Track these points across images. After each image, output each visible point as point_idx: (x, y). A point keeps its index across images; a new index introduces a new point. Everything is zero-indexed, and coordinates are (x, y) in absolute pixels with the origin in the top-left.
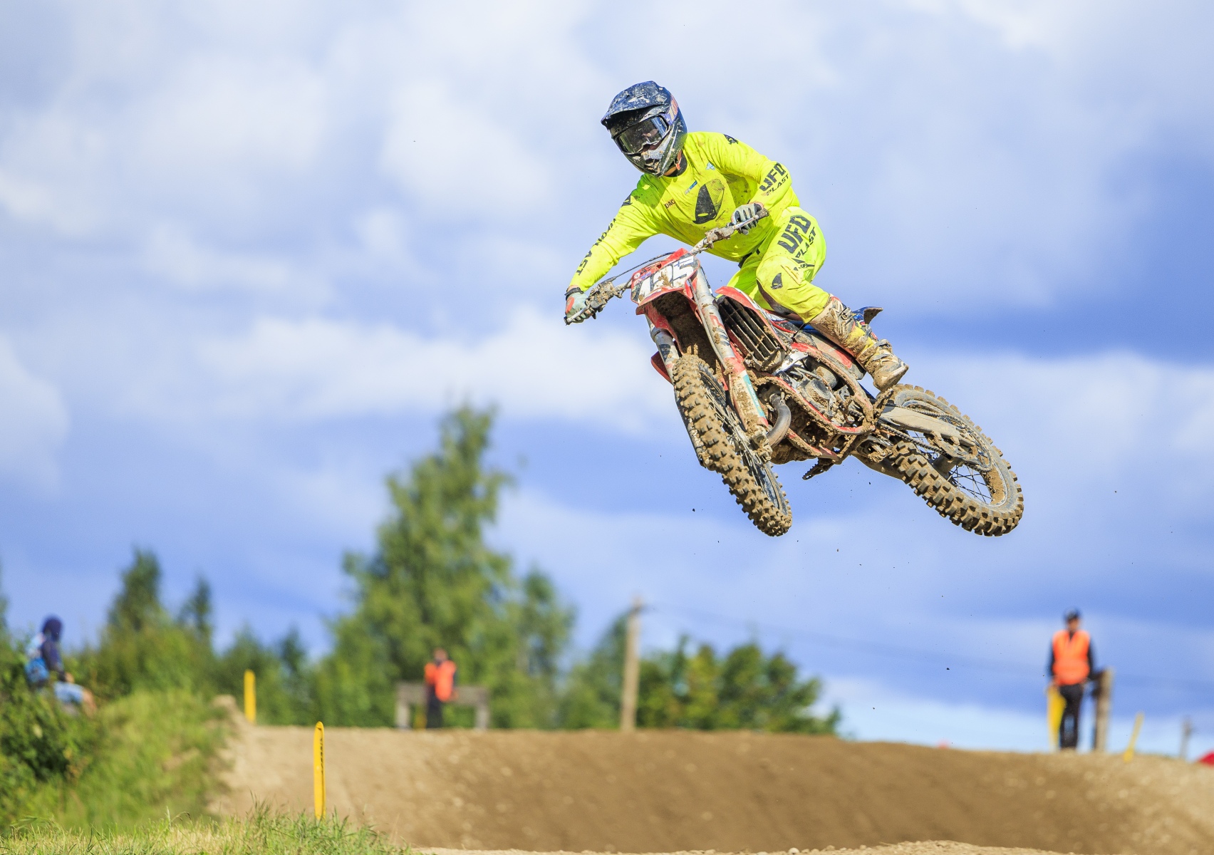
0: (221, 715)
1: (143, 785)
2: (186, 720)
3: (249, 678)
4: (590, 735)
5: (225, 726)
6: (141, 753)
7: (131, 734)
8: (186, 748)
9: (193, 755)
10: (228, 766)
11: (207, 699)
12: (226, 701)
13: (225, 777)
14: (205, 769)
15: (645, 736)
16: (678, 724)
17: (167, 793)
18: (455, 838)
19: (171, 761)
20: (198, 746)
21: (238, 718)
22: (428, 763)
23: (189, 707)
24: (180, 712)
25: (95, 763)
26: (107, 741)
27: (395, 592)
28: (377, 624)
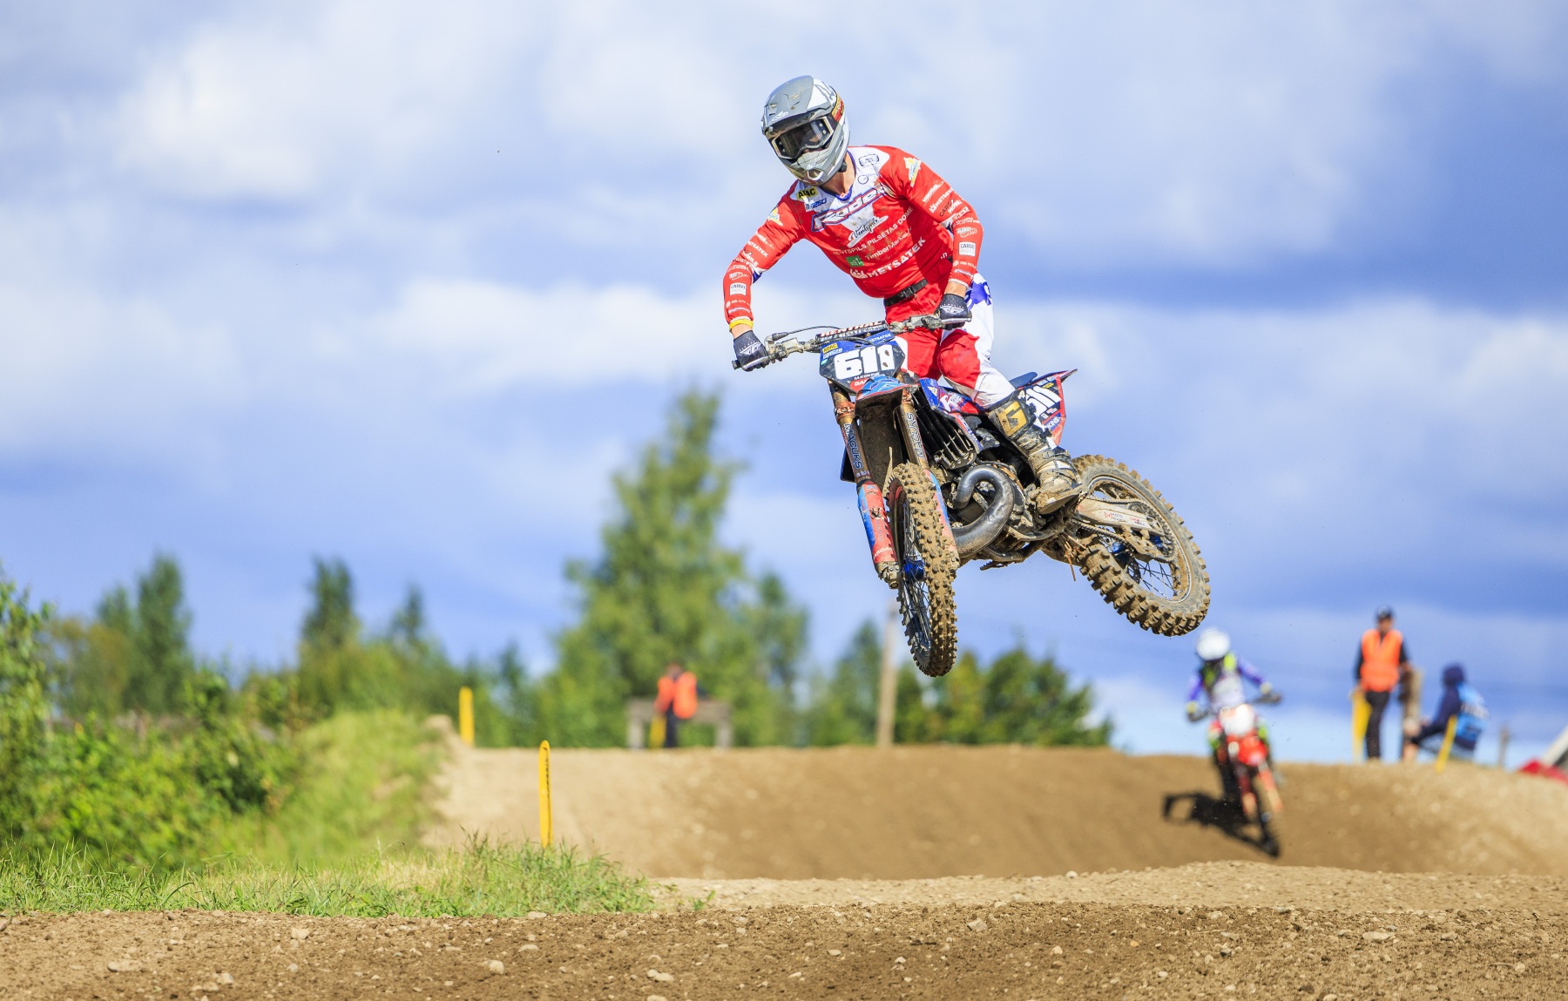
0: (434, 737)
1: (350, 816)
2: (396, 744)
3: (466, 697)
4: (843, 753)
5: (440, 749)
6: (347, 782)
7: (336, 760)
8: (397, 774)
9: (404, 782)
10: (443, 794)
11: (420, 720)
12: (440, 722)
13: (440, 806)
14: (418, 797)
15: (904, 753)
16: (940, 739)
17: (376, 824)
18: (696, 869)
19: (382, 790)
20: (409, 772)
21: (453, 740)
22: (664, 787)
23: (399, 729)
24: (390, 736)
25: (296, 792)
26: (309, 769)
27: (623, 600)
28: (604, 635)
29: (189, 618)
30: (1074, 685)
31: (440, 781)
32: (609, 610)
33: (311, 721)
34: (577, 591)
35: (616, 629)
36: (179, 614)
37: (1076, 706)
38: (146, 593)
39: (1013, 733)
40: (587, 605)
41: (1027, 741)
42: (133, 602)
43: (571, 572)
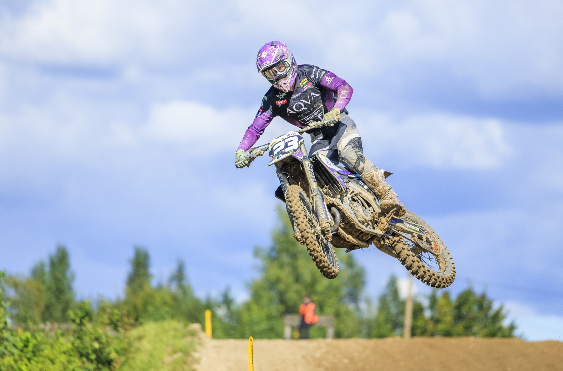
0: (193, 334)
3: (208, 314)
4: (389, 341)
5: (196, 340)
6: (151, 355)
7: (145, 345)
8: (175, 352)
9: (179, 355)
10: (197, 361)
11: (186, 326)
12: (196, 326)
13: (196, 367)
14: (185, 363)
15: (419, 340)
19: (168, 359)
20: (181, 350)
21: (202, 335)
22: (304, 357)
23: (176, 330)
24: (172, 333)
25: (127, 361)
26: (133, 349)
27: (281, 266)
28: (273, 284)
29: (73, 276)
30: (496, 306)
31: (196, 355)
32: (275, 272)
33: (133, 326)
34: (259, 262)
35: (278, 280)
36: (68, 275)
37: (497, 317)
38: (53, 264)
39: (468, 331)
40: (264, 269)
41: (474, 334)
42: (47, 269)
43: (257, 252)
